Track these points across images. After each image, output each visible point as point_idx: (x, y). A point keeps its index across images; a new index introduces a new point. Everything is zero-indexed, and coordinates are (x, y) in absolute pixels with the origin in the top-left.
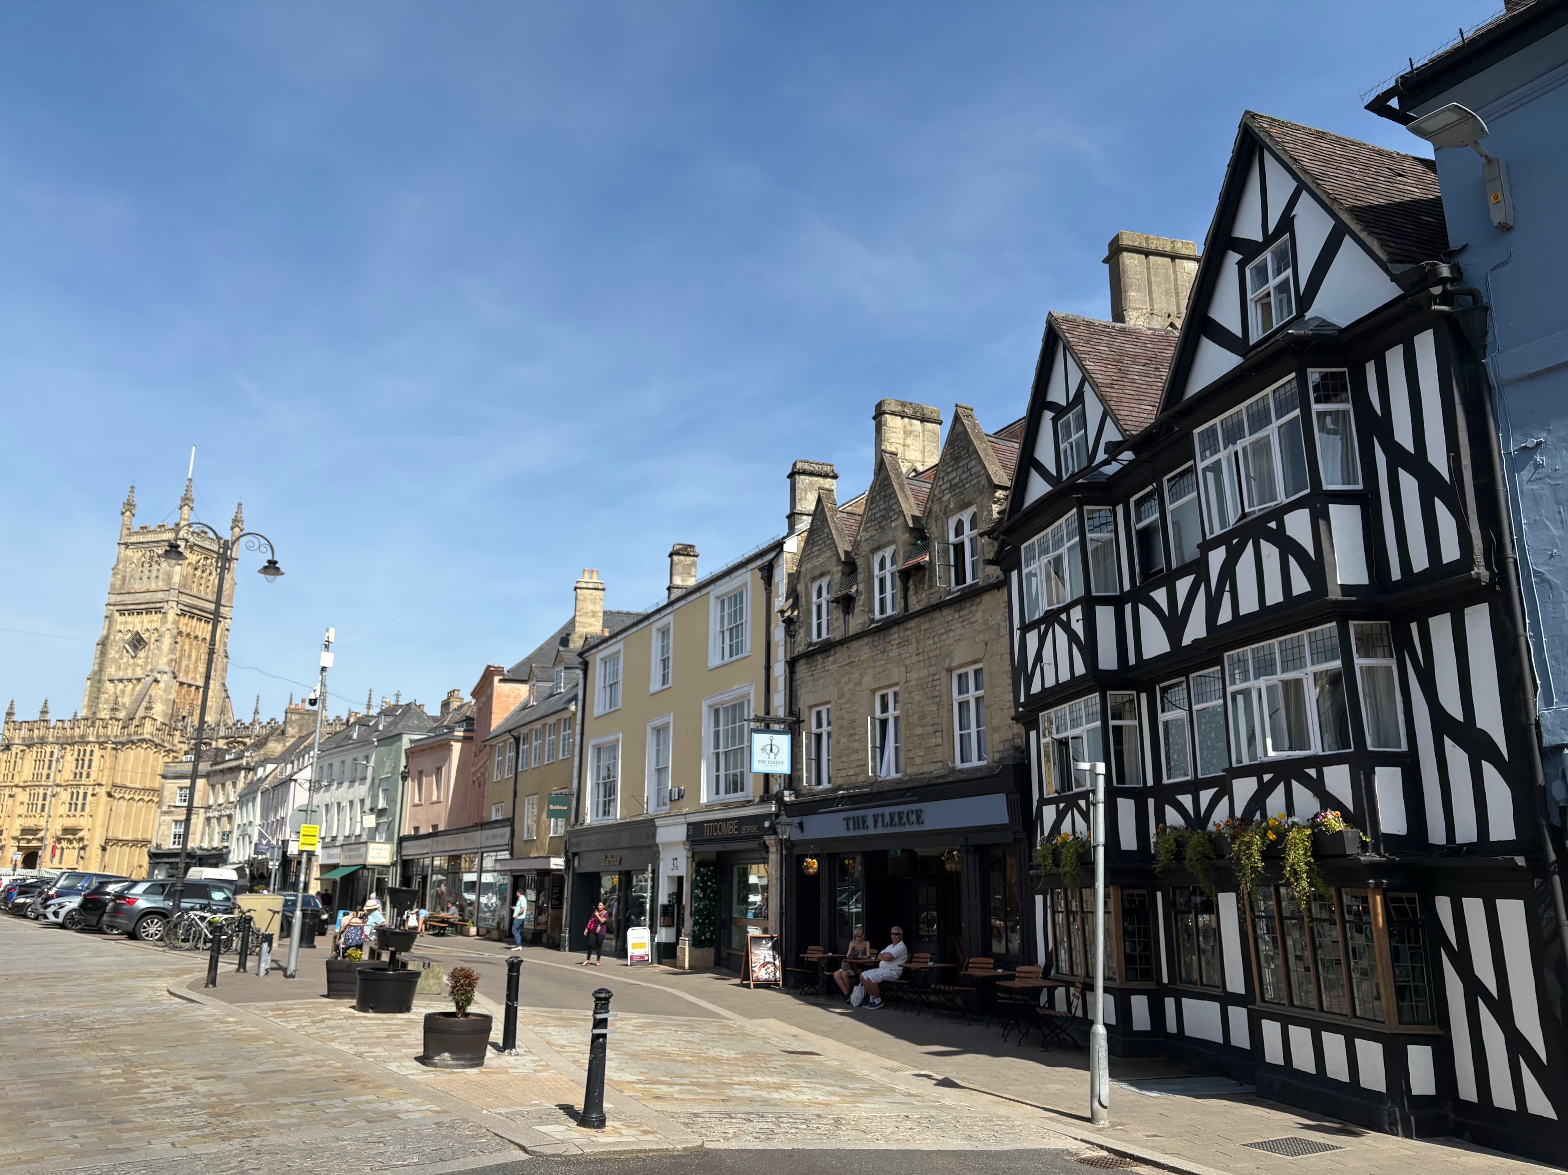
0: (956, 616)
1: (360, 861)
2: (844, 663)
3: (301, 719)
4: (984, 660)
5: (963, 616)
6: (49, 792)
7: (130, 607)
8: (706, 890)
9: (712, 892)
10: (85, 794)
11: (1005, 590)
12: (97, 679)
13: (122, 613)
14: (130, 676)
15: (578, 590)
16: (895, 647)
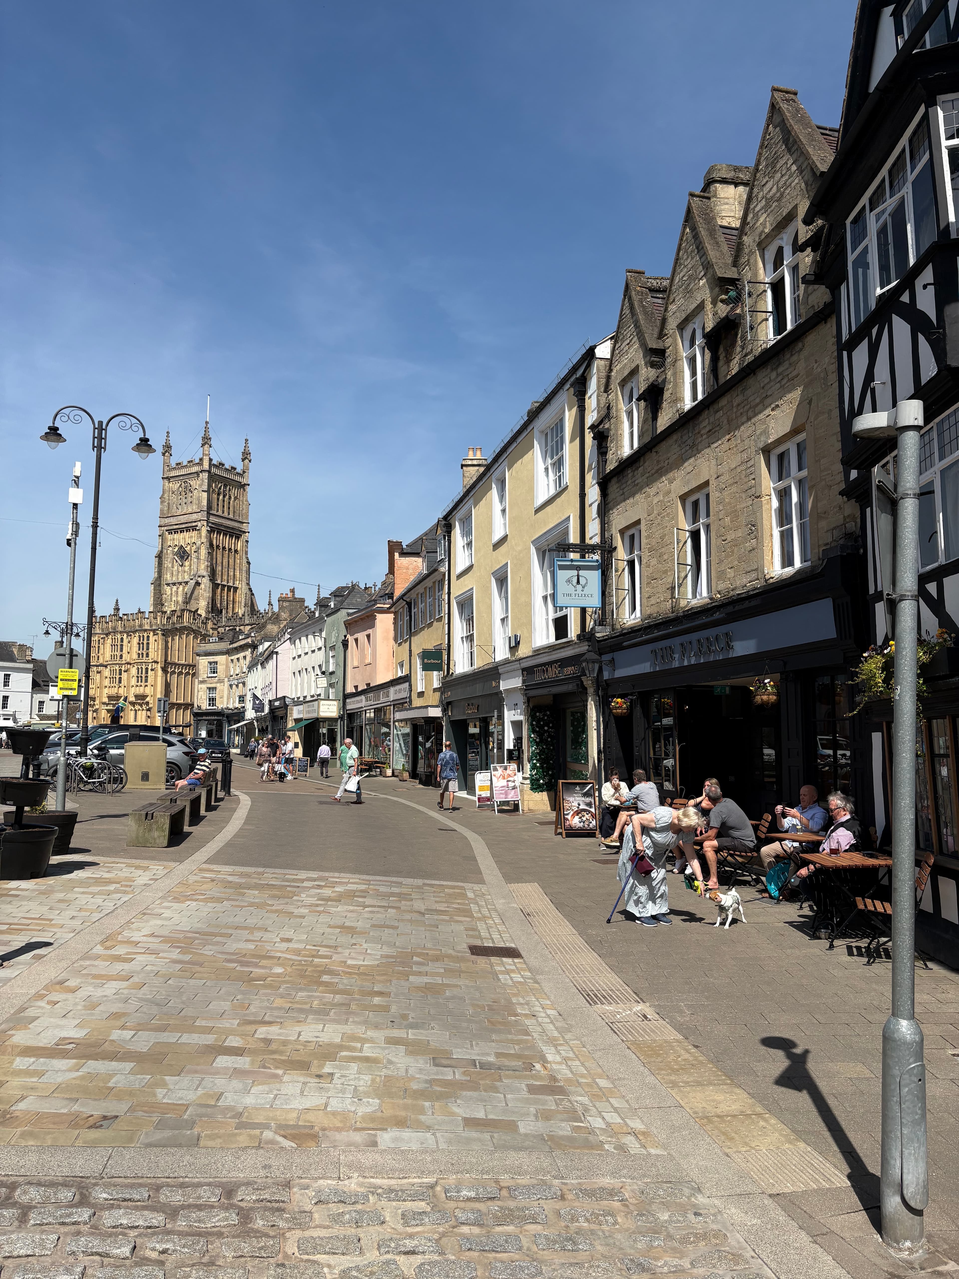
0: (774, 375)
1: (314, 715)
2: (653, 471)
3: (290, 605)
4: (807, 426)
5: (781, 374)
6: (123, 669)
7: (175, 527)
8: (543, 735)
9: (549, 736)
10: (147, 669)
11: (834, 320)
12: (158, 584)
13: (170, 532)
14: (180, 580)
15: (464, 468)
16: (704, 437)
